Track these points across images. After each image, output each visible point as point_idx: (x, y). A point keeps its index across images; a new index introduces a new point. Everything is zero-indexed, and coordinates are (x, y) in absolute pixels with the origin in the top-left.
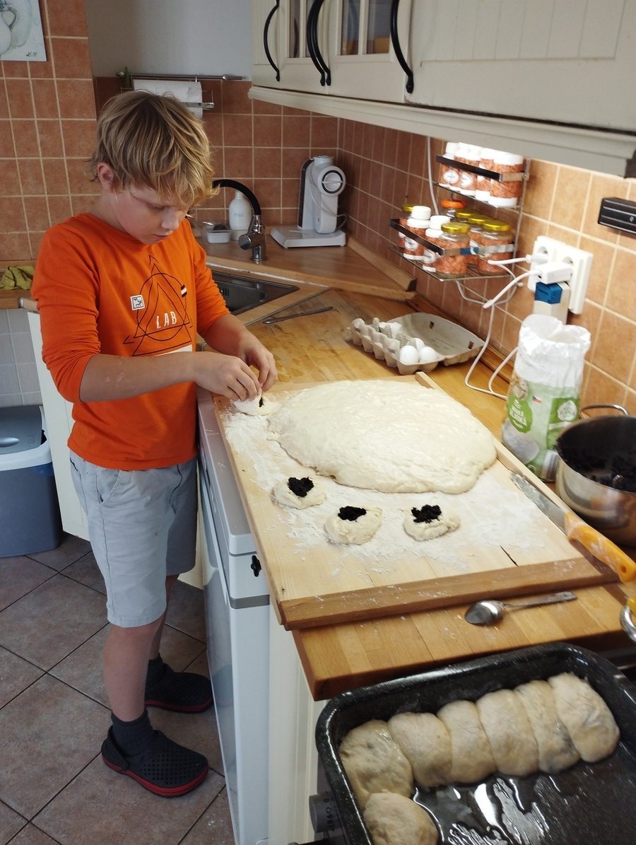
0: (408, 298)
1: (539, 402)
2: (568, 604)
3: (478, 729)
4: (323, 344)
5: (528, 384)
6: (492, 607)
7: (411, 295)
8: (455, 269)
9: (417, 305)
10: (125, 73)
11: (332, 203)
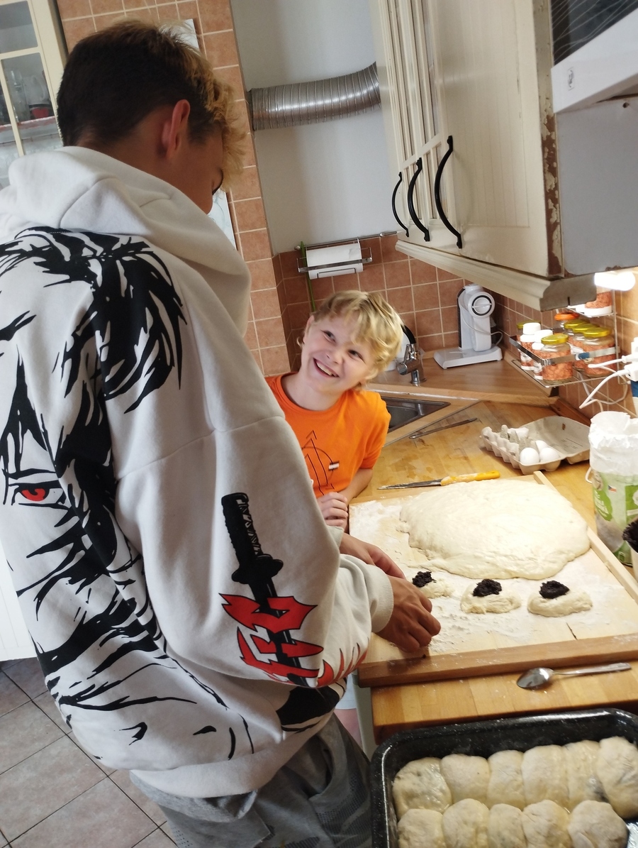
0: (551, 403)
1: (615, 490)
2: (621, 674)
3: (515, 773)
4: (458, 453)
5: (600, 475)
6: (545, 674)
7: (554, 399)
8: (558, 376)
9: (559, 409)
10: (301, 246)
11: (485, 324)
